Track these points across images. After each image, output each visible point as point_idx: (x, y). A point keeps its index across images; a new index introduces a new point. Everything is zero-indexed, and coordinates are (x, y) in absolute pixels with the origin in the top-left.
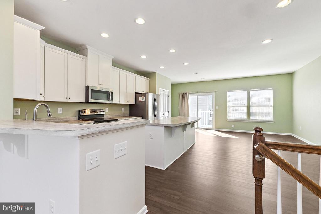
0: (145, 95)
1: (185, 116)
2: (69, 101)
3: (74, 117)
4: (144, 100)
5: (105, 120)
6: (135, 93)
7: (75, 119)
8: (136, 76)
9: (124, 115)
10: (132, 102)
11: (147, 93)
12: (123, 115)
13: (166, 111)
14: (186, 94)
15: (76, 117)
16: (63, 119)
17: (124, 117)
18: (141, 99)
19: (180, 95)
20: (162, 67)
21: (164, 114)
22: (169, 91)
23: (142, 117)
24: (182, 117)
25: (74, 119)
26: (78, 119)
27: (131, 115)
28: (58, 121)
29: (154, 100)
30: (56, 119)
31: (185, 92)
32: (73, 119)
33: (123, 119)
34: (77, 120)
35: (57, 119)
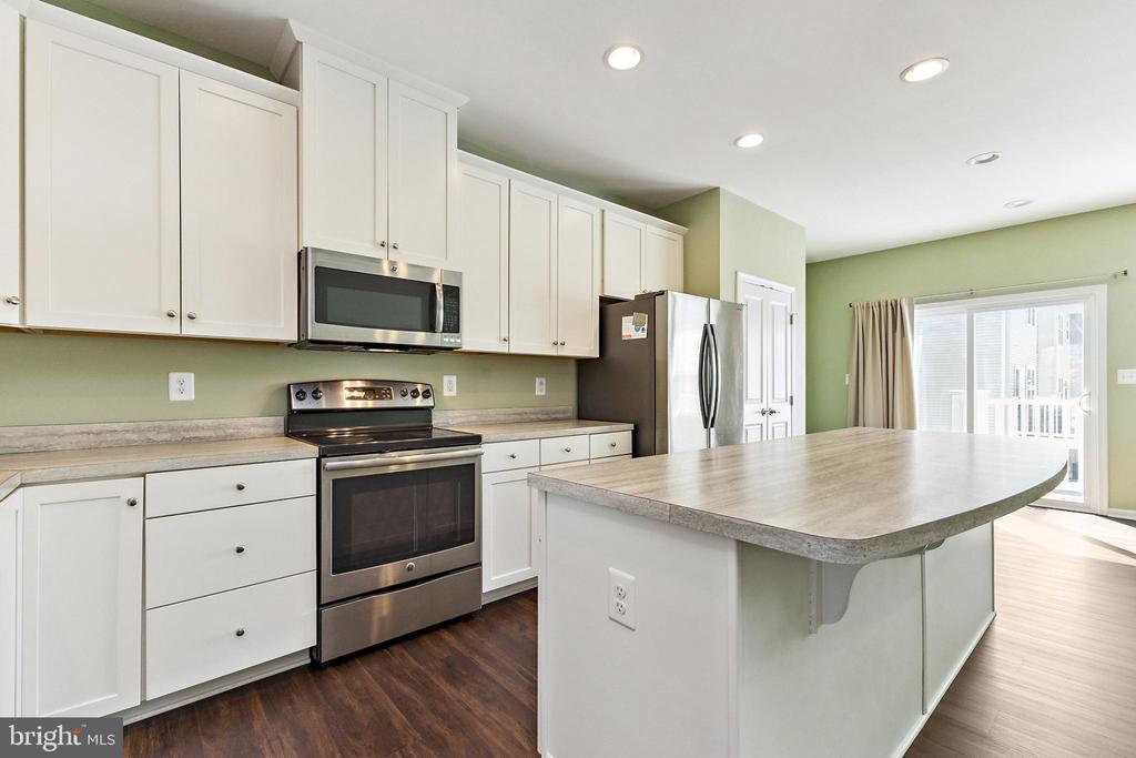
0: (649, 304)
1: (889, 423)
2: (190, 330)
3: (260, 420)
4: (644, 335)
5: (436, 435)
6: (602, 300)
7: (270, 431)
8: (606, 213)
9: (547, 413)
10: (586, 345)
11: (661, 293)
12: (542, 412)
13: (780, 393)
14: (895, 307)
15: (271, 420)
16: (197, 428)
17: (532, 421)
18: (631, 329)
19: (859, 312)
20: (751, 141)
21: (763, 414)
22: (791, 294)
23: (632, 426)
24: (873, 432)
25: (261, 431)
26: (282, 430)
27: (587, 413)
28: (166, 436)
29: (706, 333)
30: (158, 429)
31: (890, 298)
32: (254, 431)
33: (518, 435)
34: (277, 435)
35: (160, 427)
